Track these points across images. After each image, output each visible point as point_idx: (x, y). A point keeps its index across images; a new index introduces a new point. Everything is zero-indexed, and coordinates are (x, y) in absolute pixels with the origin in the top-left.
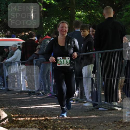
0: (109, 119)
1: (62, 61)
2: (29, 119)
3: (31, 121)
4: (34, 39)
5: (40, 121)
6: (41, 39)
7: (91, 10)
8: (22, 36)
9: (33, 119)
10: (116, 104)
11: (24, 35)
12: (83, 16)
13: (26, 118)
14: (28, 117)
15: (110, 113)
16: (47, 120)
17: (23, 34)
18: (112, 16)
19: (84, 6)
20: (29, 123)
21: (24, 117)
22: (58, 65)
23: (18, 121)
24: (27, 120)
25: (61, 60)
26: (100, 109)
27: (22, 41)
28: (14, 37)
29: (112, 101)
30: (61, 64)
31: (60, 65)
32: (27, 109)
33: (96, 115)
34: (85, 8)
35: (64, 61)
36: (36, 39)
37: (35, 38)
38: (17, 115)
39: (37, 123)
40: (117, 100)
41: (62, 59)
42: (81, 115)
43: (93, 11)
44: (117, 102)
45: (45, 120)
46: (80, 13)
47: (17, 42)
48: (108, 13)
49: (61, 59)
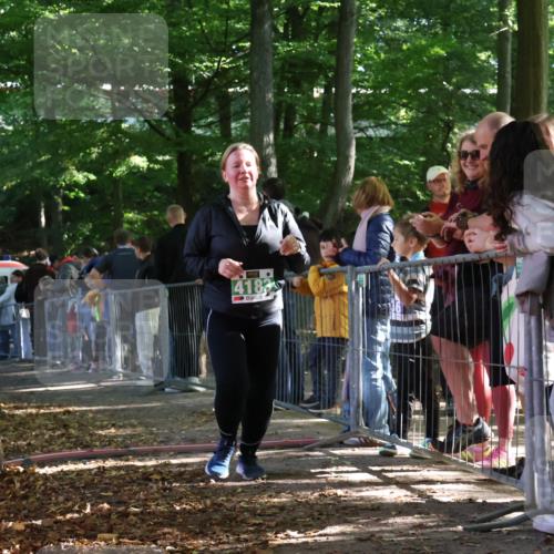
0: (183, 408)
1: (249, 283)
2: (34, 411)
3: (37, 415)
4: (44, 262)
5: (55, 415)
6: (57, 263)
7: (151, 211)
8: (25, 257)
9: (42, 411)
10: (196, 380)
11: (28, 256)
12: (136, 222)
13: (29, 411)
14: (32, 407)
15: (186, 397)
16: (69, 412)
17: (26, 254)
18: (183, 222)
19: (139, 203)
20: (33, 420)
21: (26, 408)
22: (234, 302)
23: (13, 416)
24: (31, 414)
25: (244, 281)
26: (167, 390)
27: (23, 267)
28: (7, 259)
29: (190, 375)
30: (245, 296)
31: (242, 298)
32: (32, 392)
33: (159, 401)
34: (140, 207)
35: (256, 283)
36: (49, 263)
37: (47, 261)
38: (12, 405)
39: (49, 420)
40: (198, 373)
41: (248, 277)
42: (132, 402)
43: (156, 213)
44: (197, 376)
45: (64, 413)
46: (131, 215)
47: (13, 270)
48: (175, 217)
49: (245, 277)
